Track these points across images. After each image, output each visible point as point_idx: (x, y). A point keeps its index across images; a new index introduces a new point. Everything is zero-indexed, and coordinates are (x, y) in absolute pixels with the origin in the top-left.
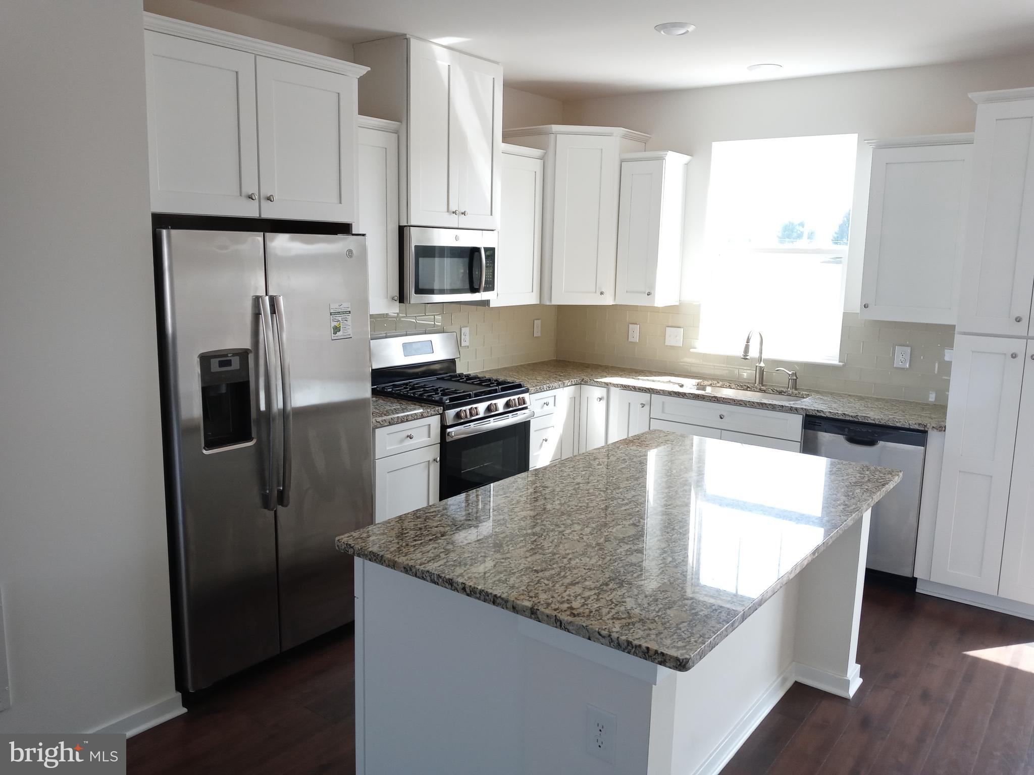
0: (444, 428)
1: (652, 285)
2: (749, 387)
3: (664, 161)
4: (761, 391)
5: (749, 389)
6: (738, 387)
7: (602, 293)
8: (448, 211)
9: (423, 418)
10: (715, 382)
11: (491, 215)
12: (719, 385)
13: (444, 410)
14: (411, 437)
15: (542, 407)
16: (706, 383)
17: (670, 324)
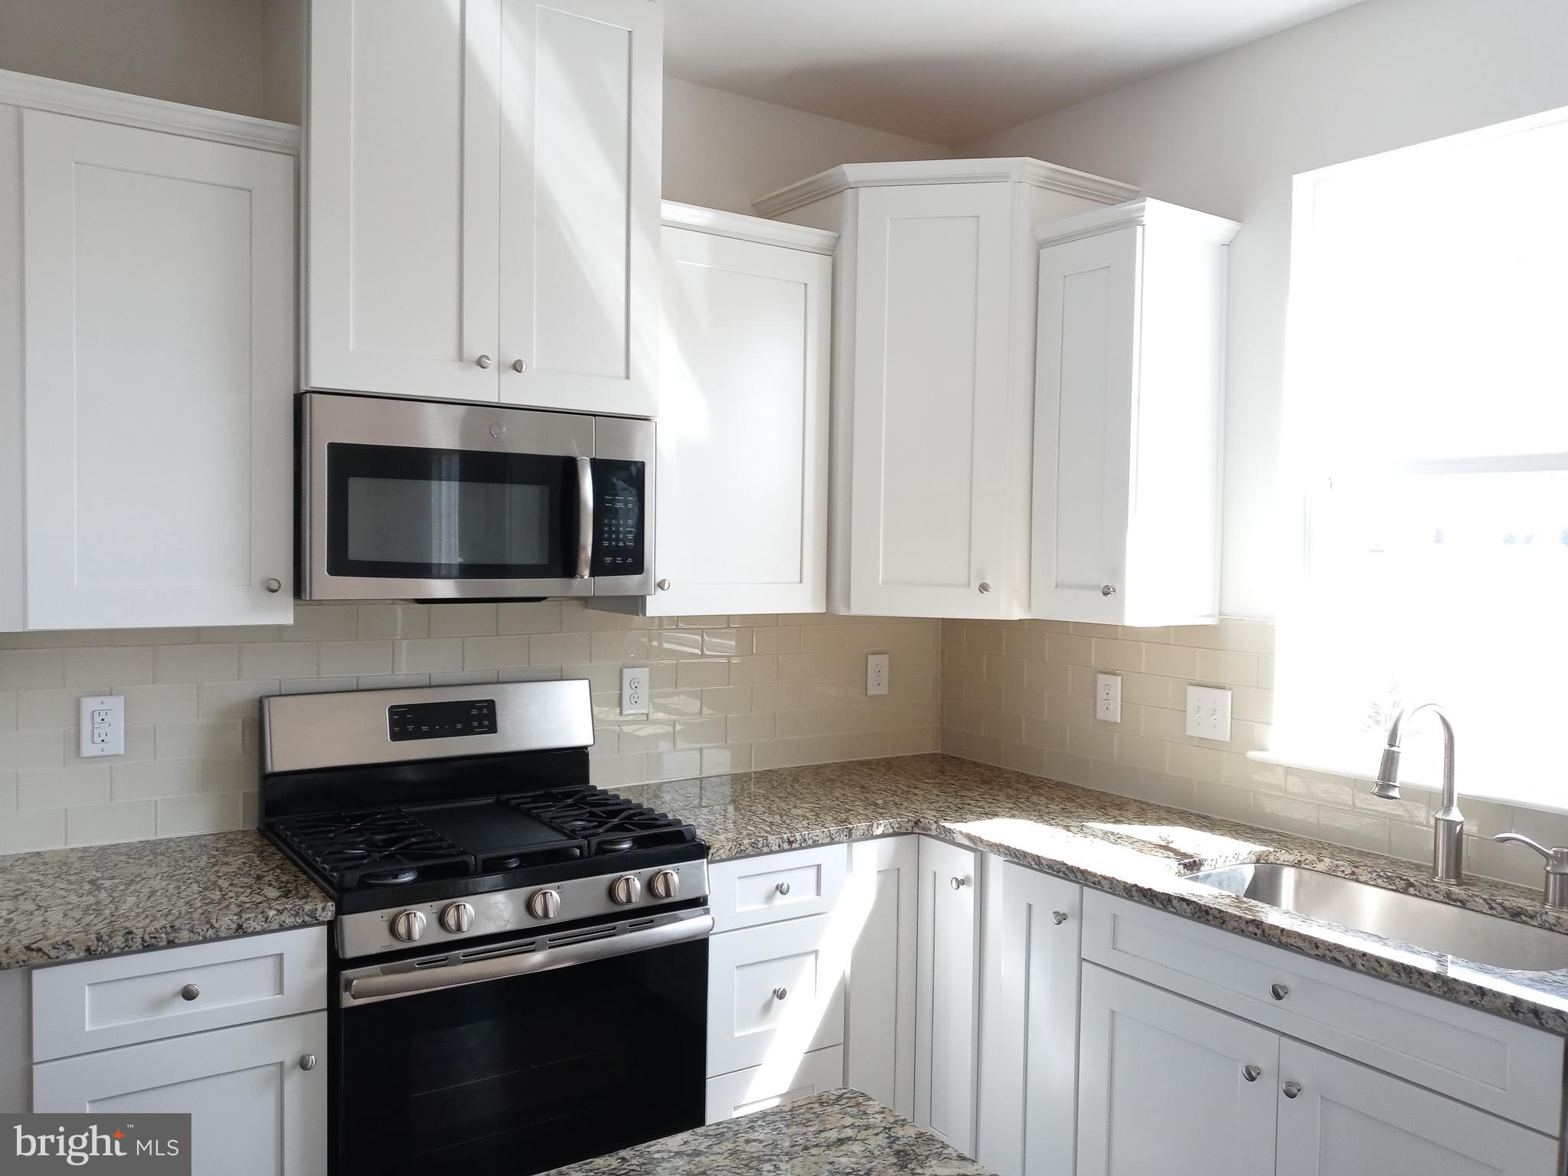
0: (337, 963)
1: (1116, 566)
2: (1412, 885)
3: (1139, 229)
4: (1449, 899)
5: (1411, 890)
6: (1380, 881)
7: (984, 588)
8: (461, 358)
9: (246, 934)
10: (1311, 857)
11: (627, 377)
12: (1321, 867)
13: (340, 911)
14: (189, 994)
15: (770, 898)
16: (1284, 856)
17: (1198, 679)
